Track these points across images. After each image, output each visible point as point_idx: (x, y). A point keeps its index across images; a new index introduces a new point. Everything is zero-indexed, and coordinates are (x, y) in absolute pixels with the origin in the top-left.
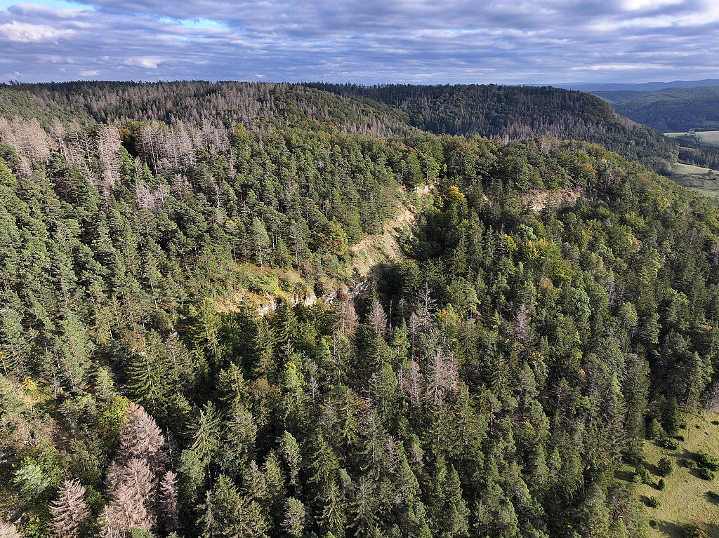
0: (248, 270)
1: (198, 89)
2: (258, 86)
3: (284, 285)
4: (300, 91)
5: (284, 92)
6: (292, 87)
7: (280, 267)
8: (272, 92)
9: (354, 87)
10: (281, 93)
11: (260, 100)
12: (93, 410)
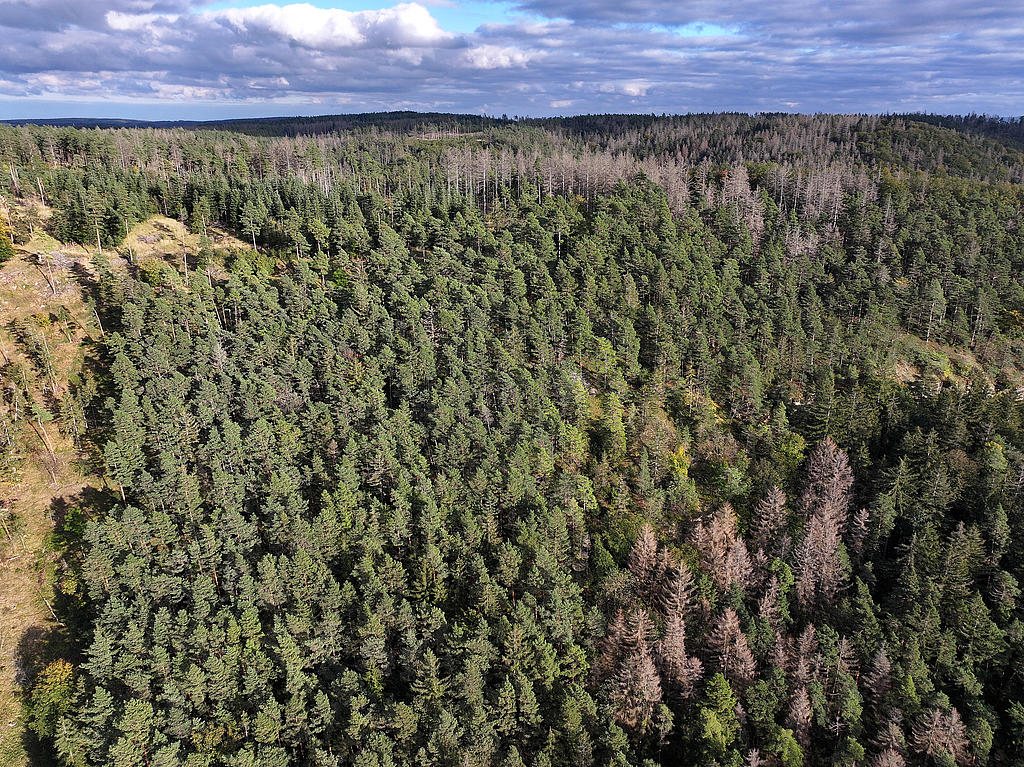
0: (913, 342)
1: (742, 125)
2: (834, 120)
3: (957, 367)
4: (900, 127)
5: (873, 128)
6: (887, 120)
7: (951, 345)
8: (855, 129)
9: (982, 119)
10: (869, 130)
11: (834, 140)
12: (769, 440)
